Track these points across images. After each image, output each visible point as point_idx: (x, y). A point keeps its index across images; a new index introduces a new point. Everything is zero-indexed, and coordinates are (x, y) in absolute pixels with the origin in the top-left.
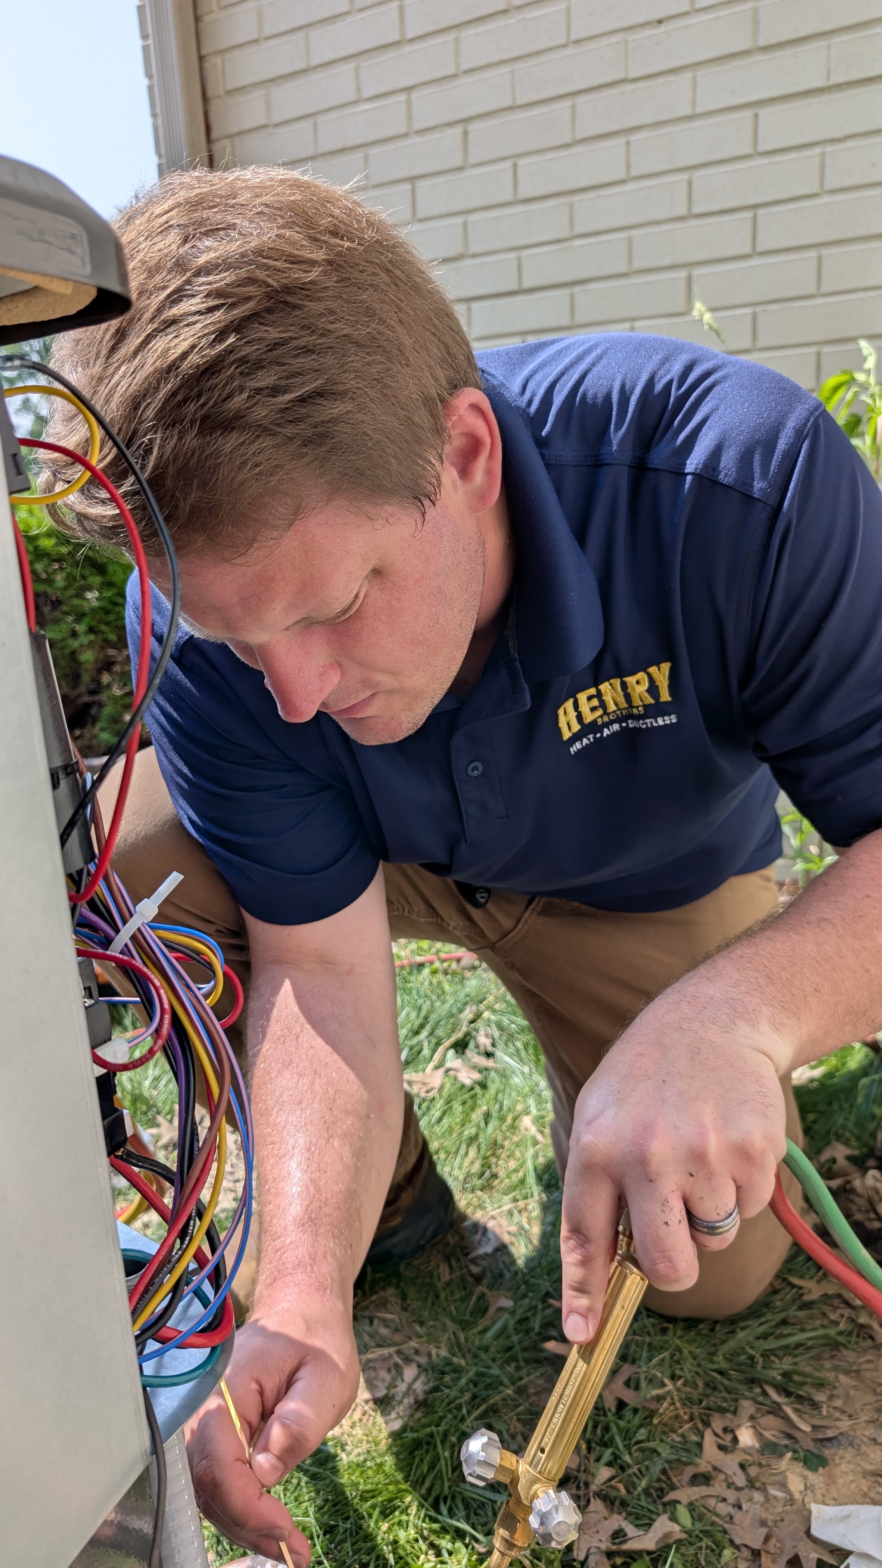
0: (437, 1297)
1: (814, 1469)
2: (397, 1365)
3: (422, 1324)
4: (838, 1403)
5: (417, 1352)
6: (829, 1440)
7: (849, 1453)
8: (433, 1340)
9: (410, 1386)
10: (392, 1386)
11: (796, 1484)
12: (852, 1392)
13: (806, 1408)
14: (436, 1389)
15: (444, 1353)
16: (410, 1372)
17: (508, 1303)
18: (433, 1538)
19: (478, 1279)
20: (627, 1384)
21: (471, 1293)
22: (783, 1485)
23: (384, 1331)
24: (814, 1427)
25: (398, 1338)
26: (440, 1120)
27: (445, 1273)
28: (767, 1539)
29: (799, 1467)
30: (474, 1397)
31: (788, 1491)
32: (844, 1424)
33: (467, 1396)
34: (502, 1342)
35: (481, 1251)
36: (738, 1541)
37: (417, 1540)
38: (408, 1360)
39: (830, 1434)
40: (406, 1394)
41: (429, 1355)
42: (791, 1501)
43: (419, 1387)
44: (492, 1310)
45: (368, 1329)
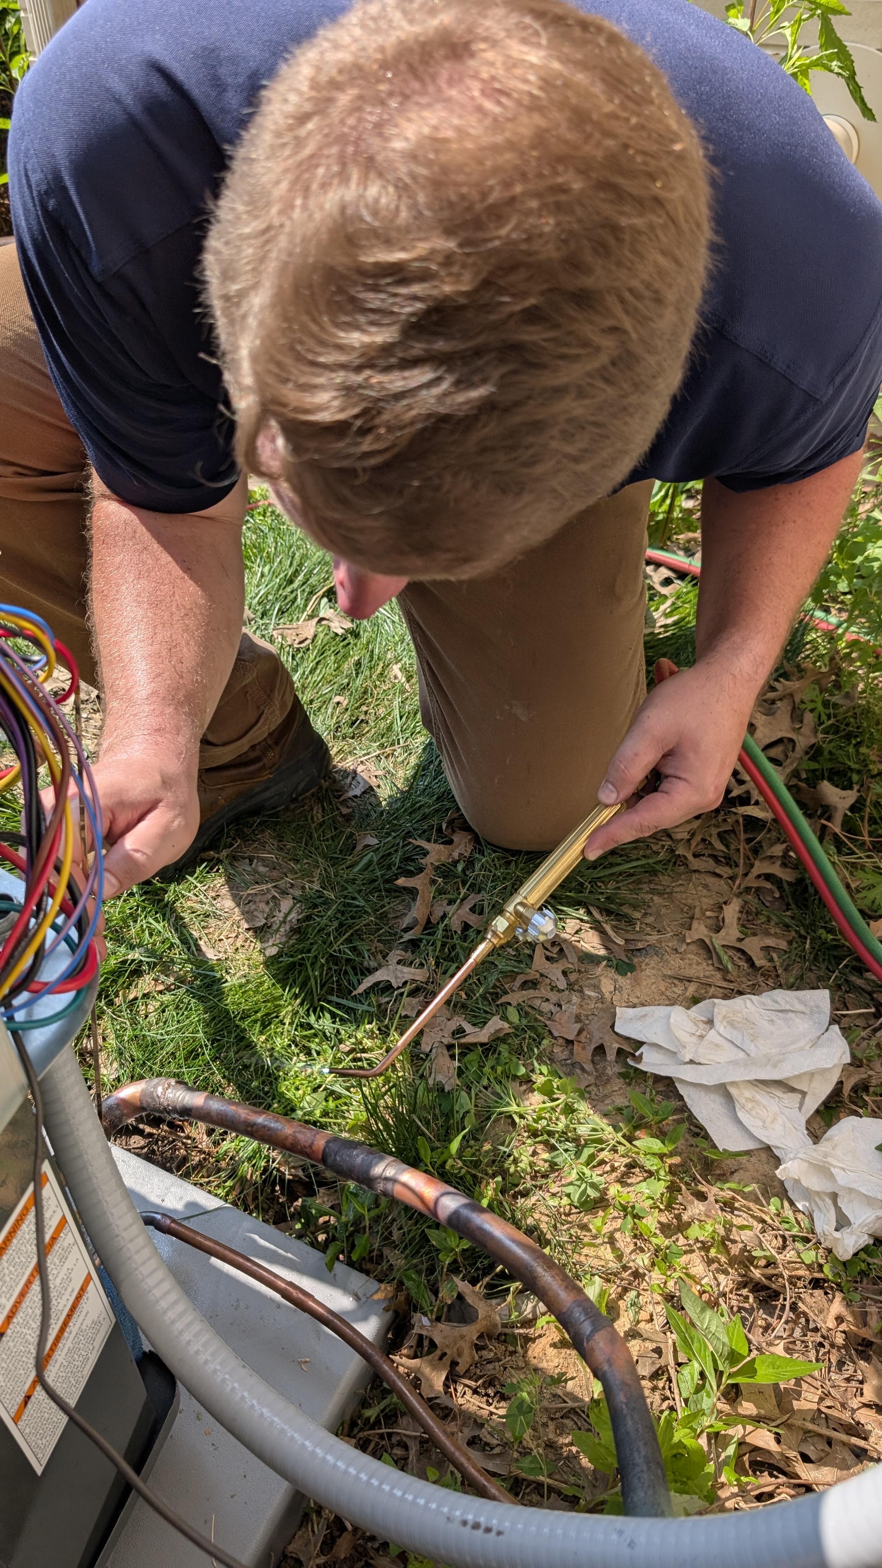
0: (311, 837)
1: (624, 974)
2: (274, 897)
3: (297, 861)
4: (650, 920)
5: (292, 886)
6: (639, 950)
7: (653, 961)
8: (308, 875)
9: (286, 915)
10: (270, 915)
11: (607, 986)
12: (663, 911)
13: (623, 925)
14: (308, 918)
15: (316, 887)
16: (286, 904)
17: (373, 841)
18: (305, 1042)
19: (348, 818)
20: (472, 910)
21: (342, 832)
22: (596, 987)
23: (262, 869)
24: (626, 940)
25: (275, 874)
26: (312, 671)
27: (318, 815)
28: (580, 1032)
29: (612, 973)
30: (341, 925)
31: (600, 992)
32: (654, 938)
33: (336, 924)
34: (367, 875)
35: (351, 794)
36: (556, 1034)
37: (290, 1046)
38: (284, 893)
39: (640, 945)
40: (284, 922)
41: (303, 888)
42: (602, 1000)
43: (293, 916)
44: (359, 847)
45: (248, 868)
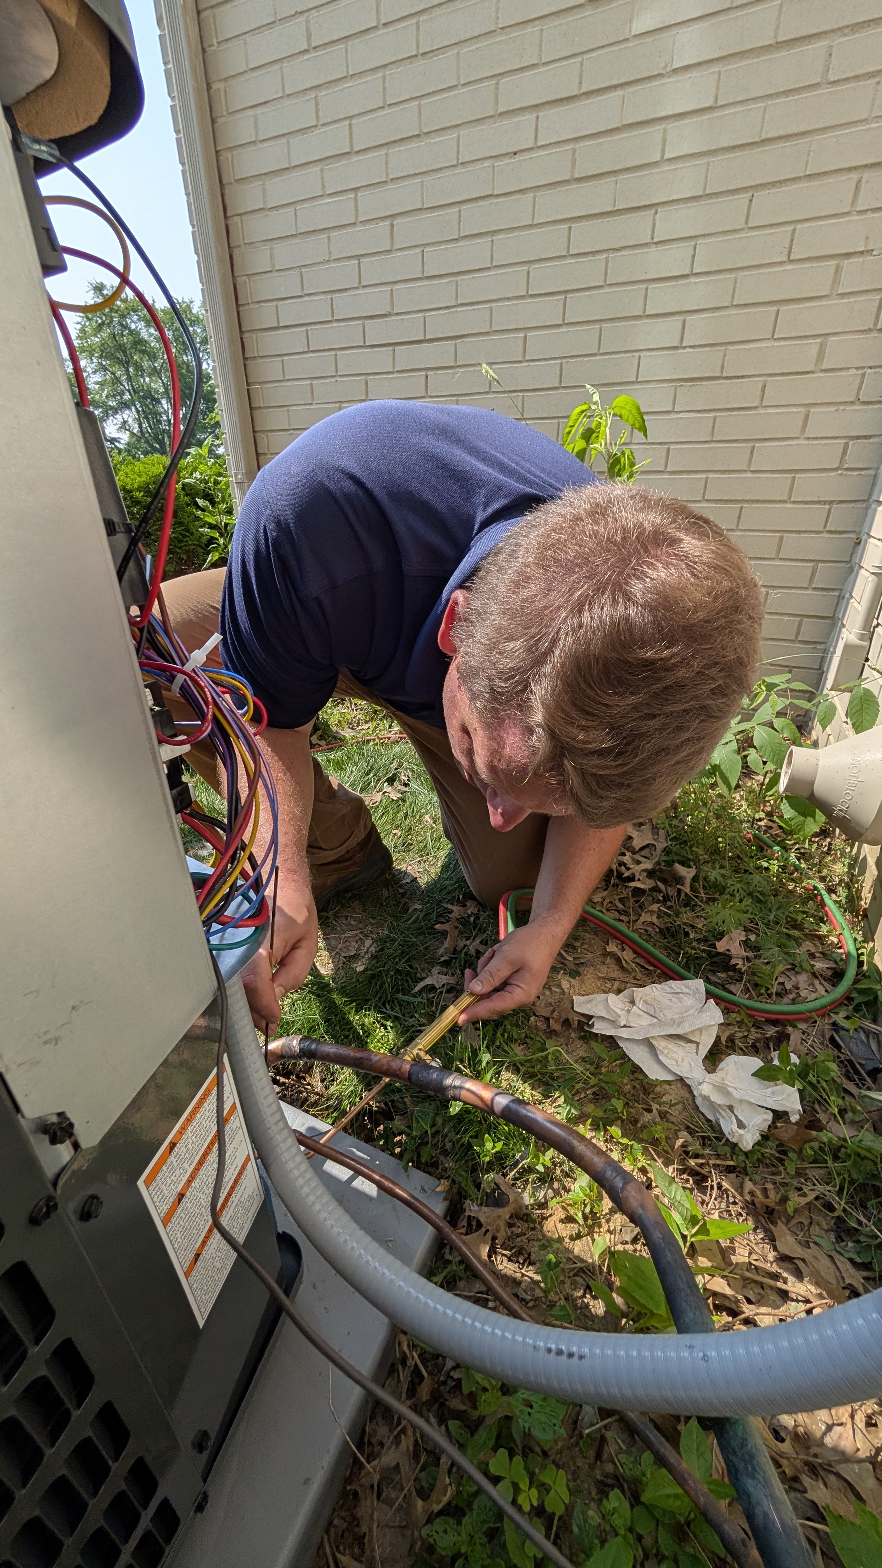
0: (382, 905)
1: (574, 978)
2: (361, 939)
3: (374, 919)
4: (586, 946)
5: (371, 933)
6: (582, 963)
7: (591, 969)
8: (381, 926)
9: (368, 949)
10: (359, 949)
11: (565, 985)
12: (593, 941)
13: (570, 950)
14: (382, 949)
15: (386, 932)
16: (368, 942)
17: (419, 907)
18: (382, 1021)
19: (403, 895)
20: (481, 942)
21: (400, 902)
22: (559, 986)
23: (353, 922)
24: (574, 958)
25: (361, 925)
26: (381, 818)
27: (385, 893)
28: (553, 1012)
29: (567, 977)
30: (403, 952)
31: (562, 989)
32: (589, 956)
33: (399, 952)
34: (415, 925)
35: (404, 882)
36: (538, 1014)
37: (374, 1023)
38: (367, 936)
39: (582, 961)
40: (367, 952)
41: (378, 933)
42: (563, 993)
43: (372, 949)
44: (410, 910)
45: (344, 922)
